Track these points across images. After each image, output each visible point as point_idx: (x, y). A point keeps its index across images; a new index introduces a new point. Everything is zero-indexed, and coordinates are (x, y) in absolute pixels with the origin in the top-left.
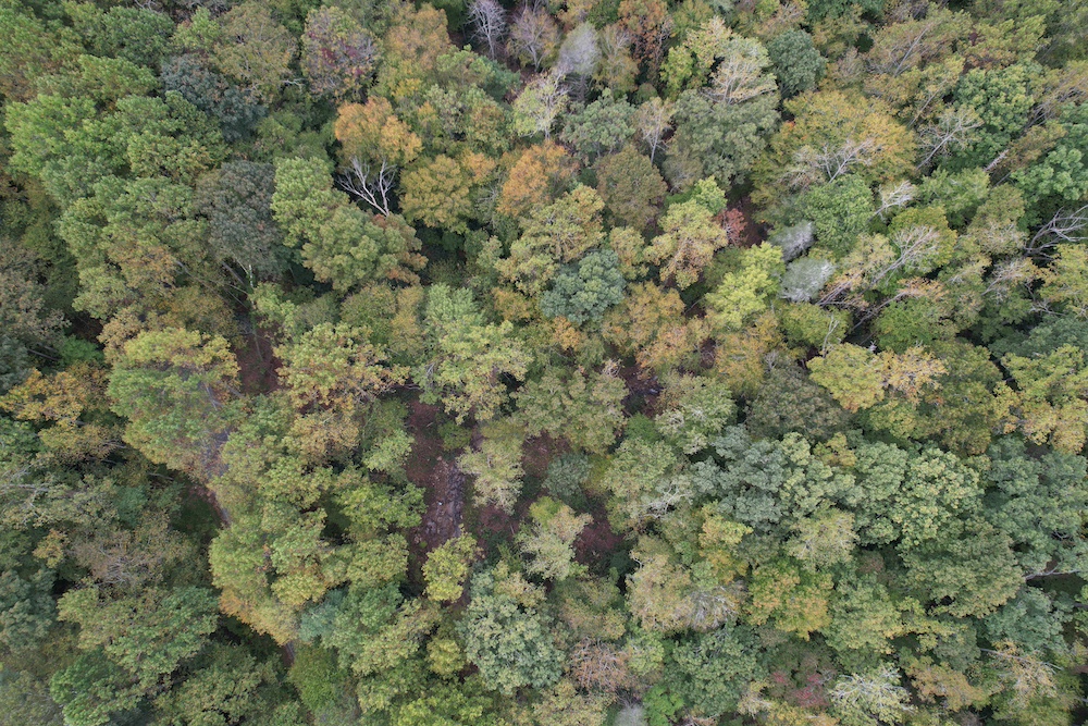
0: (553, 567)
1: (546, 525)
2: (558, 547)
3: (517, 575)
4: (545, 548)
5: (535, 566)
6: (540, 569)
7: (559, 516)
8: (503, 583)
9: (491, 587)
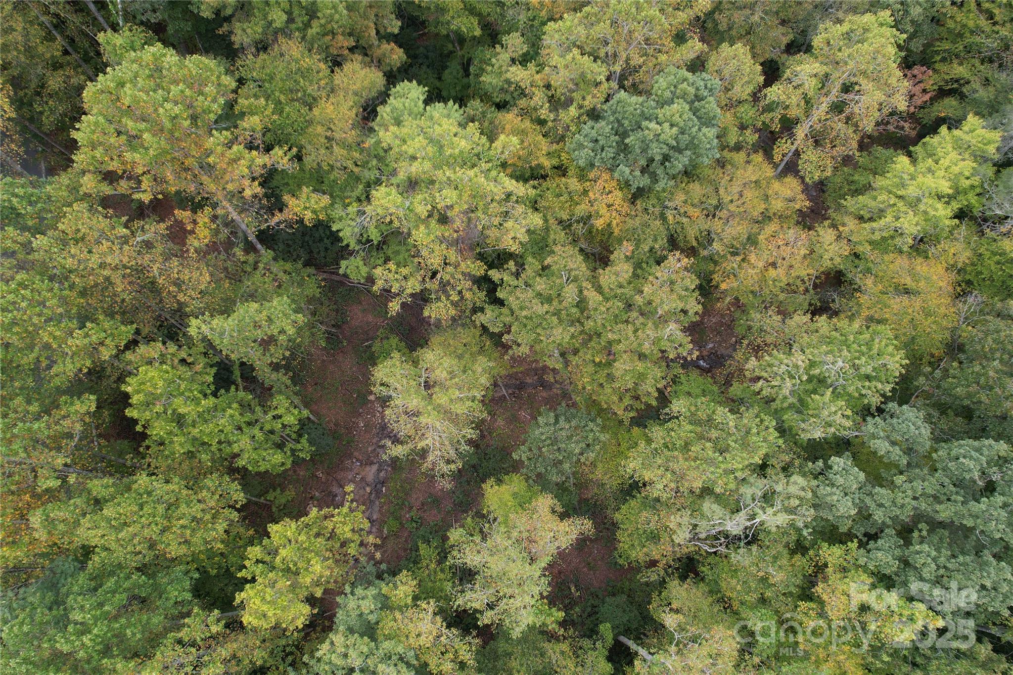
0: (502, 605)
1: (506, 522)
2: (519, 568)
3: (431, 606)
4: (496, 565)
5: (469, 595)
6: (476, 605)
7: (535, 511)
8: (398, 615)
9: (372, 618)
